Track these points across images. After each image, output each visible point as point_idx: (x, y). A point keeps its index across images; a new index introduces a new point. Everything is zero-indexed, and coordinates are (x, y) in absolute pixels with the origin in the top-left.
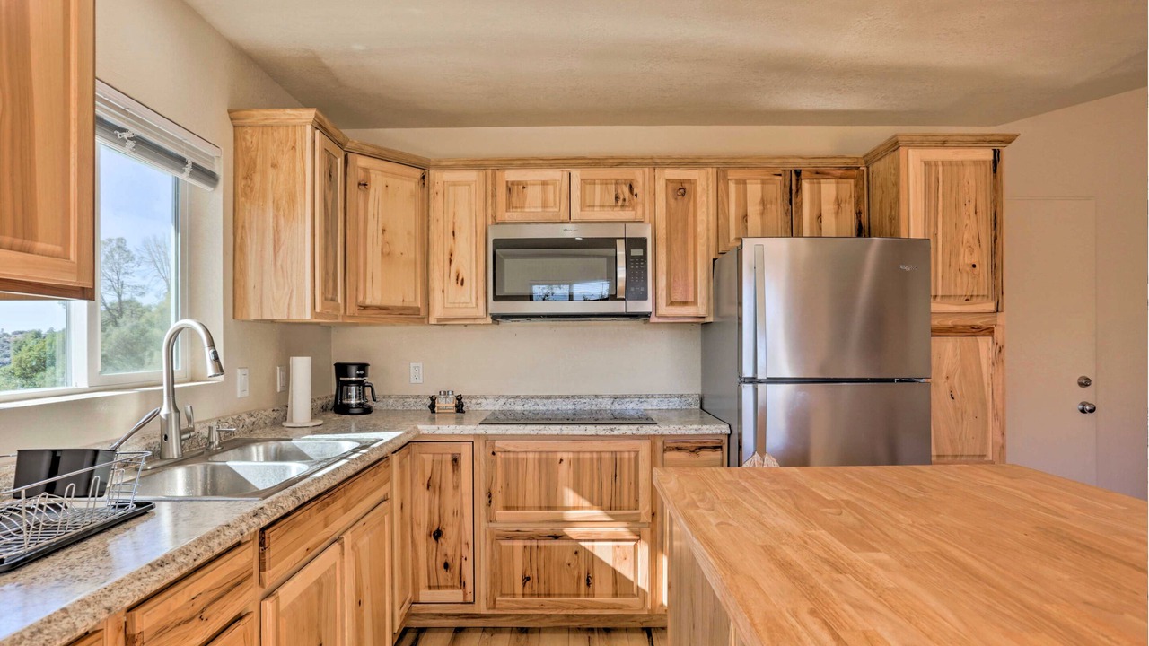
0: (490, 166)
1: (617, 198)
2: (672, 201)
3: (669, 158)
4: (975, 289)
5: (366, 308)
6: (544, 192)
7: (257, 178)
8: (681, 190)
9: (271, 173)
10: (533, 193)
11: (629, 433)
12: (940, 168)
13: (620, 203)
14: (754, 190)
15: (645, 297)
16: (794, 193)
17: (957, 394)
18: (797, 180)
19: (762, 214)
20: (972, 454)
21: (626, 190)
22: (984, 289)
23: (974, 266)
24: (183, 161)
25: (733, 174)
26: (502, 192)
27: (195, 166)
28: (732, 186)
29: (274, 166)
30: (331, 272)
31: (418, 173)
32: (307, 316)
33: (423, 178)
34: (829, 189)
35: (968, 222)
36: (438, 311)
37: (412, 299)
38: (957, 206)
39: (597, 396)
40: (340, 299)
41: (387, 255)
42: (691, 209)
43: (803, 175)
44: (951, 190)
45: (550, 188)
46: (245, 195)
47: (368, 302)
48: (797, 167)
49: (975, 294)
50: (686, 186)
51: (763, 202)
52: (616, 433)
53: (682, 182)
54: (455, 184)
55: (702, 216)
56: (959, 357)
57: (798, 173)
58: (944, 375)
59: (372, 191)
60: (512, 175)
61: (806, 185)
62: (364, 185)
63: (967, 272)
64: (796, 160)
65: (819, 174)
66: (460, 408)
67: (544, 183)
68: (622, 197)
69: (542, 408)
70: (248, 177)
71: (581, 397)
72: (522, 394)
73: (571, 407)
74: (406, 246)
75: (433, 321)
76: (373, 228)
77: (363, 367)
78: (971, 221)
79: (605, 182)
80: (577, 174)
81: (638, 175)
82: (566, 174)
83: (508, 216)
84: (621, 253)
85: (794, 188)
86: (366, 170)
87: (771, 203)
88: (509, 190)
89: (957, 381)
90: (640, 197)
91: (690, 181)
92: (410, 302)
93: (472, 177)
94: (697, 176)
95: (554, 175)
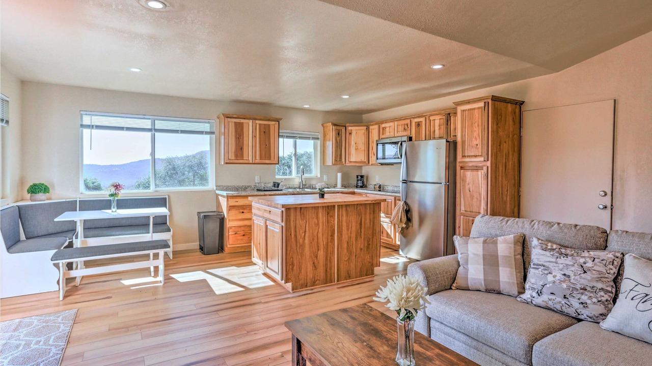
0: (379, 123)
2: (416, 128)
3: (415, 115)
4: (478, 153)
5: (351, 162)
6: (390, 129)
8: (419, 125)
9: (327, 136)
10: (387, 129)
12: (467, 112)
13: (405, 130)
14: (437, 122)
16: (448, 121)
17: (471, 190)
18: (449, 117)
19: (439, 129)
20: (476, 211)
21: (406, 126)
22: (480, 153)
23: (477, 145)
24: (310, 138)
25: (432, 118)
28: (432, 122)
29: (328, 134)
30: (339, 155)
31: (365, 127)
32: (331, 165)
33: (367, 128)
35: (475, 129)
36: (370, 163)
38: (472, 124)
40: (343, 160)
41: (356, 149)
42: (421, 130)
43: (451, 115)
44: (470, 119)
46: (324, 140)
48: (449, 112)
49: (477, 155)
51: (440, 126)
53: (419, 122)
54: (373, 129)
55: (424, 131)
56: (472, 177)
57: (449, 114)
58: (467, 183)
59: (353, 135)
60: (383, 125)
61: (452, 118)
62: (350, 134)
63: (475, 148)
64: (449, 110)
66: (380, 187)
67: (390, 127)
74: (362, 146)
75: (370, 165)
76: (353, 143)
77: (362, 177)
78: (477, 129)
79: (402, 125)
80: (396, 123)
81: (408, 121)
82: (394, 124)
83: (384, 136)
85: (448, 119)
86: (351, 130)
87: (442, 126)
88: (383, 129)
89: (471, 186)
90: (409, 128)
91: (421, 122)
92: (363, 159)
93: (376, 127)
94: (422, 119)
95: (391, 124)
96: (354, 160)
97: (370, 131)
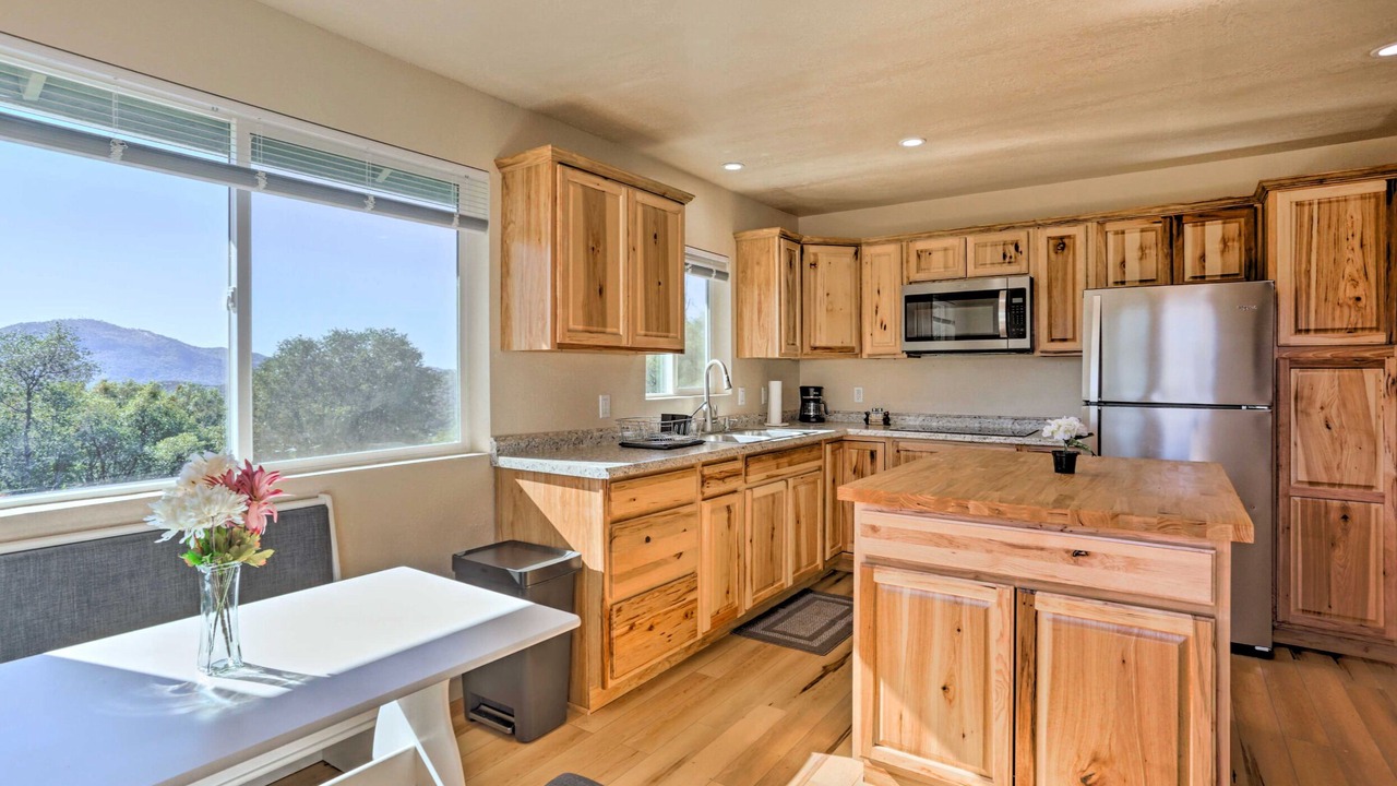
0: (902, 239)
1: (1005, 256)
2: (1052, 255)
3: (1049, 219)
4: (1360, 321)
5: (815, 348)
6: (946, 257)
7: (749, 272)
8: (1061, 245)
9: (756, 269)
10: (937, 258)
11: (998, 441)
12: (1315, 207)
13: (1007, 260)
15: (1024, 336)
16: (1175, 237)
17: (1335, 423)
18: (1178, 226)
19: (1141, 259)
20: (1355, 483)
21: (1012, 248)
22: (1372, 321)
23: (1358, 299)
24: (711, 270)
25: (1110, 227)
26: (913, 258)
27: (717, 272)
28: (1111, 237)
29: (758, 263)
30: (792, 327)
31: (853, 250)
32: (777, 356)
33: (856, 253)
34: (1214, 230)
35: (1350, 256)
36: (868, 349)
37: (849, 340)
38: (1336, 242)
39: (1000, 417)
40: (798, 343)
41: (830, 311)
42: (1070, 260)
43: (1185, 219)
44: (1329, 227)
45: (951, 252)
46: (742, 282)
47: (818, 344)
48: (1178, 213)
49: (1359, 326)
50: (1066, 241)
51: (1142, 248)
52: (987, 441)
53: (1062, 238)
54: (879, 255)
55: (1080, 266)
56: (1337, 388)
57: (1179, 218)
58: (1318, 405)
59: (819, 267)
60: (921, 245)
61: (1188, 229)
62: (814, 265)
63: (1349, 306)
64: (1178, 207)
65: (1203, 217)
66: (886, 421)
67: (946, 249)
68: (1008, 255)
69: (954, 425)
70: (744, 272)
71: (986, 418)
72: (938, 413)
73: (977, 425)
74: (845, 304)
75: (864, 356)
76: (820, 293)
77: (819, 390)
78: (1357, 255)
79: (995, 245)
80: (971, 239)
81: (1020, 236)
82: (963, 241)
83: (919, 277)
84: (1002, 301)
85: (1175, 232)
86: (815, 255)
87: (1150, 248)
88: (919, 256)
89: (1334, 412)
90: (1025, 253)
91: (1069, 237)
92: (847, 343)
93: (892, 249)
94: (1076, 231)
95: (953, 242)
96: (824, 344)
97: (866, 259)
